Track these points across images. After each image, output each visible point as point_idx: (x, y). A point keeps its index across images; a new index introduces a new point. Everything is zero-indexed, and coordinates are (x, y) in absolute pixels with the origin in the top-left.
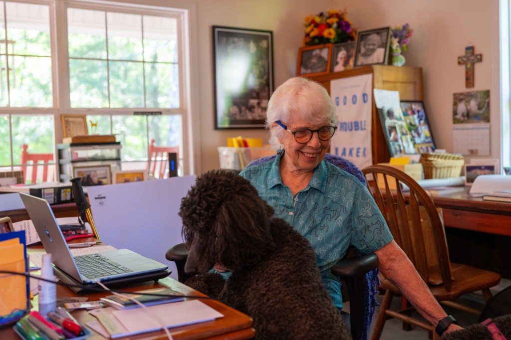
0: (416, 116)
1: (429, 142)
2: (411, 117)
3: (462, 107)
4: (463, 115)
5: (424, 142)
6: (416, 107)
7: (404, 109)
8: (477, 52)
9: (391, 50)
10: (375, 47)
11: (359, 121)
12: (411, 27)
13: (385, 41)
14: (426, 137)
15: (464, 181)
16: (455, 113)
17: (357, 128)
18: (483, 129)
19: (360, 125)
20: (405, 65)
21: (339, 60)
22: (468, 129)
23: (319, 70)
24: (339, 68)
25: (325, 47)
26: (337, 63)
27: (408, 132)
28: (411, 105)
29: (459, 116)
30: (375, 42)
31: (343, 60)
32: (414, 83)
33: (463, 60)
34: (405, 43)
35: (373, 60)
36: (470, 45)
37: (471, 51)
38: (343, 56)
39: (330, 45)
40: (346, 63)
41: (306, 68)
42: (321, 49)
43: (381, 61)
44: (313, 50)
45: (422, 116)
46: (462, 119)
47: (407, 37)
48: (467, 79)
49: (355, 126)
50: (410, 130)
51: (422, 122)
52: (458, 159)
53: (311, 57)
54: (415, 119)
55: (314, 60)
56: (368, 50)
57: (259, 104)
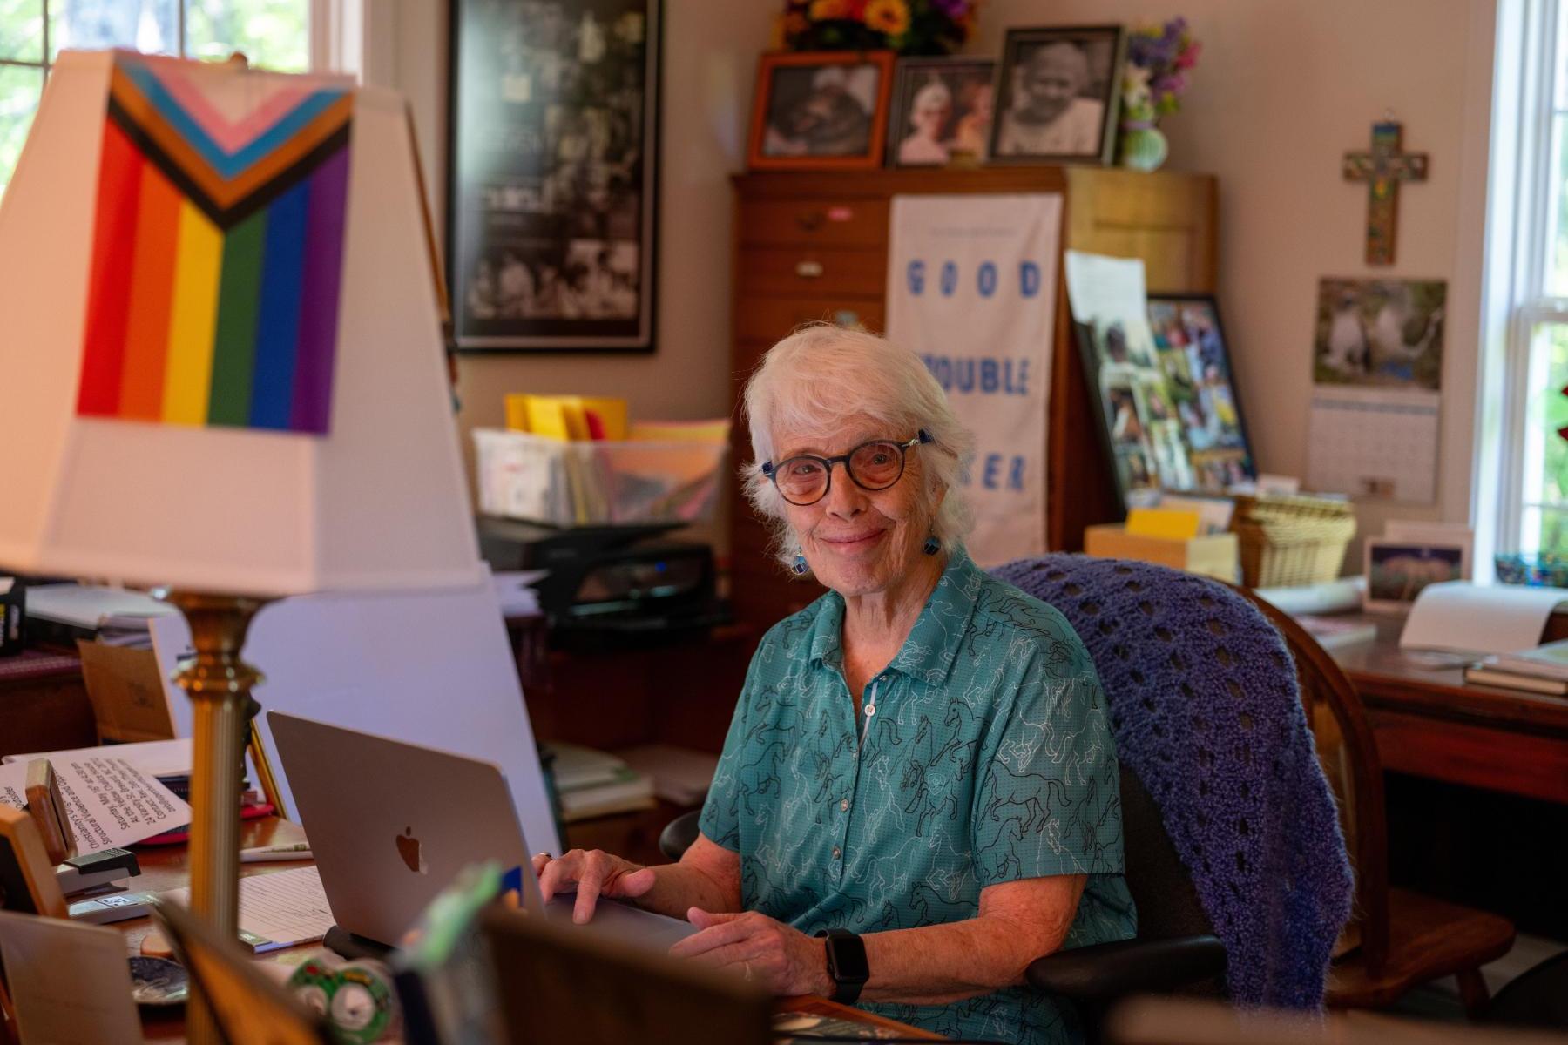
0: (1192, 351)
1: (1231, 446)
2: (1178, 354)
3: (1347, 330)
4: (1350, 358)
5: (1219, 446)
6: (1194, 317)
7: (1157, 326)
8: (1413, 144)
9: (1123, 109)
10: (1066, 93)
11: (999, 357)
12: (1195, 31)
13: (1102, 76)
14: (1225, 428)
15: (1359, 595)
16: (1322, 347)
17: (989, 382)
18: (1417, 411)
19: (1001, 374)
20: (1166, 167)
21: (918, 118)
22: (1364, 407)
23: (840, 148)
24: (920, 148)
25: (864, 63)
26: (911, 130)
27: (1170, 410)
28: (1180, 313)
29: (1335, 360)
30: (1068, 75)
31: (936, 119)
32: (1191, 230)
33: (1360, 167)
34: (1171, 87)
35: (1057, 141)
36: (1392, 118)
37: (1391, 138)
38: (935, 106)
39: (885, 57)
40: (946, 132)
41: (788, 132)
42: (849, 67)
43: (1090, 147)
44: (818, 67)
45: (1212, 350)
46: (1346, 369)
47: (1178, 67)
48: (1372, 234)
49: (985, 375)
50: (1175, 401)
51: (1212, 371)
52: (1338, 514)
53: (809, 93)
54: (1190, 361)
55: (820, 108)
56: (1041, 100)
57: (603, 257)
